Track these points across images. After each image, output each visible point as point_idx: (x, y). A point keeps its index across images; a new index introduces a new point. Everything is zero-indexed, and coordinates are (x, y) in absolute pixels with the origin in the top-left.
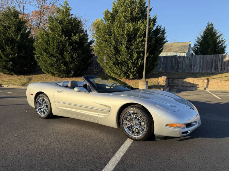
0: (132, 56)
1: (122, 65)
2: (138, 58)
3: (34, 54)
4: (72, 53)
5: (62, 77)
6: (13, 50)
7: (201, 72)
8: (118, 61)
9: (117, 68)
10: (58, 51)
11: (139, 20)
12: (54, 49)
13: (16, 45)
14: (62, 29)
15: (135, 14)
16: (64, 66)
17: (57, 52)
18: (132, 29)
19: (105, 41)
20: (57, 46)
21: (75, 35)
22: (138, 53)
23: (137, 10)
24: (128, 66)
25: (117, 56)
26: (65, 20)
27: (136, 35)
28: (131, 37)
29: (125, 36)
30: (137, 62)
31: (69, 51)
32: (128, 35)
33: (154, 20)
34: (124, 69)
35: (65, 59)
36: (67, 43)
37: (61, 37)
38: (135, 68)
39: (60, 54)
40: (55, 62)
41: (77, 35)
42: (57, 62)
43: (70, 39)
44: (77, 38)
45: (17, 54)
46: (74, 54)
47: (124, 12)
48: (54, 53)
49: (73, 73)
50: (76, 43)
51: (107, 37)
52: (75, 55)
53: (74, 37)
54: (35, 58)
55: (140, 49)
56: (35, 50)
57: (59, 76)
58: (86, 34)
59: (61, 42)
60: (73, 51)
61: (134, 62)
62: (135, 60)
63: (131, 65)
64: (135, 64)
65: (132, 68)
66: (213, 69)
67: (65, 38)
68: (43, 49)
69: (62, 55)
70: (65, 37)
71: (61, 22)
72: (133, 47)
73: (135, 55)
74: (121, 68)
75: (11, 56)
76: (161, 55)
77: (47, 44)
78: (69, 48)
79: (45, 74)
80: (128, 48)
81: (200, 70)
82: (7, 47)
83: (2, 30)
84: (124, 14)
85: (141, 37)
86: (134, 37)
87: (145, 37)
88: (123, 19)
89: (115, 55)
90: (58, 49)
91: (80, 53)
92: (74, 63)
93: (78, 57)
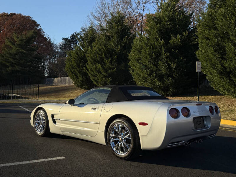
4: (169, 62)
6: (112, 64)
10: (151, 61)
12: (146, 58)
13: (115, 57)
14: (159, 31)
16: (160, 80)
20: (149, 54)
21: (175, 36)
31: (165, 60)
35: (160, 70)
36: (163, 48)
39: (154, 65)
40: (148, 75)
41: (179, 36)
42: (150, 75)
43: (167, 42)
44: (178, 40)
45: (115, 69)
46: (171, 64)
48: (147, 63)
50: (176, 47)
52: (174, 64)
60: (170, 60)
68: (136, 59)
69: (156, 65)
75: (109, 71)
82: (106, 61)
83: (105, 41)
90: (151, 57)
91: (182, 60)
92: (172, 76)
93: (177, 67)
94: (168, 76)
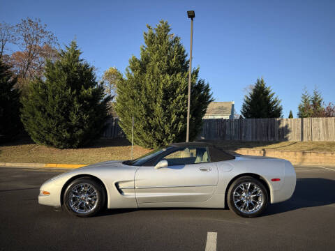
0: (169, 118)
1: (155, 130)
2: (177, 121)
3: (20, 113)
4: (81, 113)
5: (63, 149)
7: (254, 140)
8: (149, 124)
9: (147, 134)
11: (177, 73)
12: (53, 107)
14: (68, 80)
15: (172, 64)
16: (68, 132)
17: (59, 111)
18: (170, 83)
19: (133, 98)
20: (59, 103)
21: (86, 88)
22: (178, 115)
23: (174, 59)
24: (164, 131)
25: (149, 118)
26: (71, 67)
27: (175, 91)
28: (169, 94)
29: (161, 91)
30: (177, 126)
31: (77, 110)
32: (164, 90)
33: (196, 73)
34: (158, 136)
35: (70, 121)
36: (75, 99)
37: (65, 90)
38: (174, 135)
39: (62, 114)
40: (55, 126)
41: (90, 89)
42: (57, 126)
43: (78, 93)
44: (90, 93)
46: (83, 115)
47: (158, 60)
48: (53, 112)
49: (78, 142)
50: (88, 99)
51: (135, 91)
52: (86, 116)
53: (86, 91)
54: (22, 120)
55: (179, 109)
56: (23, 107)
57: (58, 147)
58: (102, 88)
59: (65, 97)
60: (82, 111)
61: (173, 126)
62: (174, 124)
63: (167, 130)
64: (173, 130)
65: (169, 135)
66: (269, 137)
67: (71, 92)
68: (36, 106)
69: (66, 115)
70: (72, 90)
71: (66, 69)
72: (172, 106)
73: (174, 117)
74: (154, 134)
76: (205, 117)
77: (43, 99)
78: (77, 106)
79: (35, 143)
80: (164, 108)
81: (252, 138)
84: (158, 63)
85: (181, 94)
86: (172, 94)
87: (186, 93)
88: (157, 70)
89: (146, 116)
90: (60, 107)
91: (93, 113)
92: (82, 128)
93: (89, 119)
94: (79, 128)
